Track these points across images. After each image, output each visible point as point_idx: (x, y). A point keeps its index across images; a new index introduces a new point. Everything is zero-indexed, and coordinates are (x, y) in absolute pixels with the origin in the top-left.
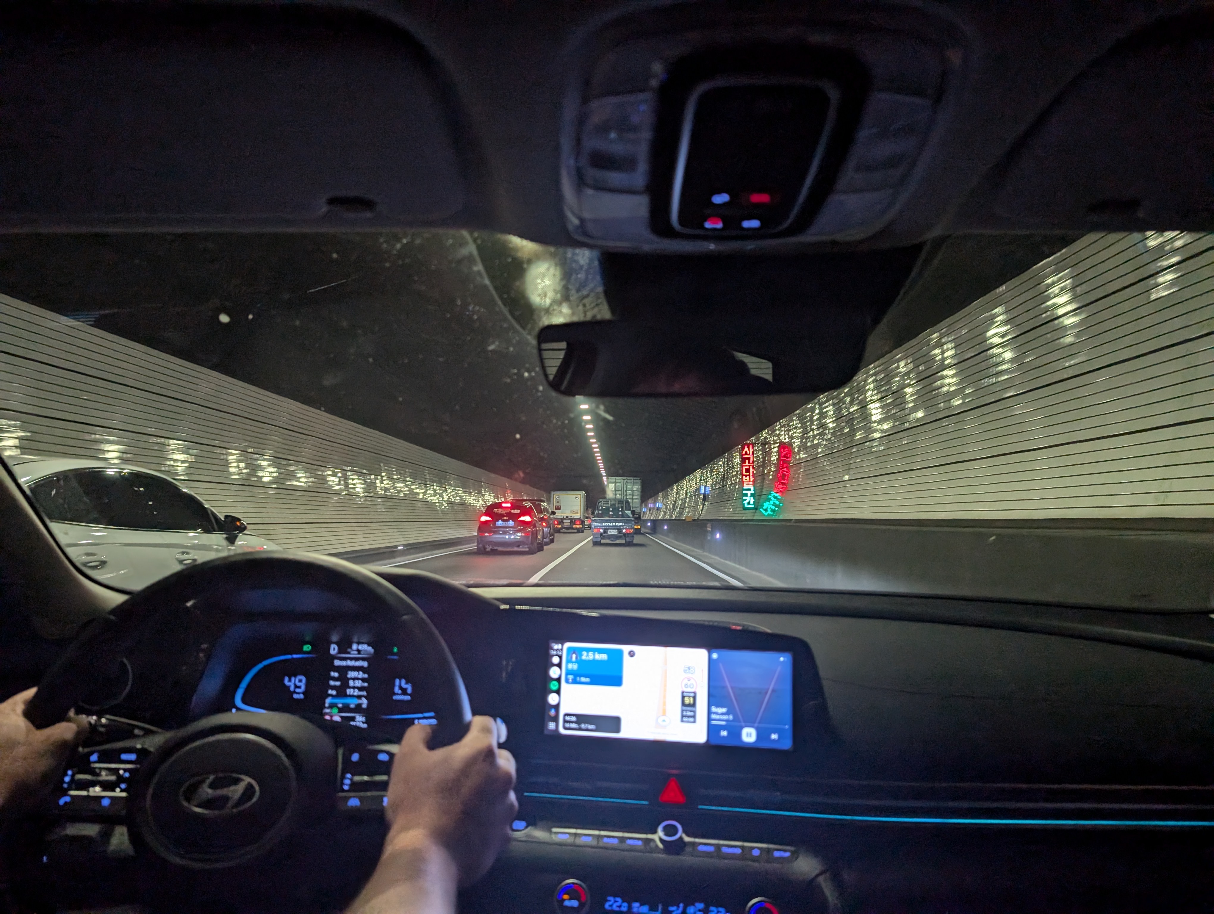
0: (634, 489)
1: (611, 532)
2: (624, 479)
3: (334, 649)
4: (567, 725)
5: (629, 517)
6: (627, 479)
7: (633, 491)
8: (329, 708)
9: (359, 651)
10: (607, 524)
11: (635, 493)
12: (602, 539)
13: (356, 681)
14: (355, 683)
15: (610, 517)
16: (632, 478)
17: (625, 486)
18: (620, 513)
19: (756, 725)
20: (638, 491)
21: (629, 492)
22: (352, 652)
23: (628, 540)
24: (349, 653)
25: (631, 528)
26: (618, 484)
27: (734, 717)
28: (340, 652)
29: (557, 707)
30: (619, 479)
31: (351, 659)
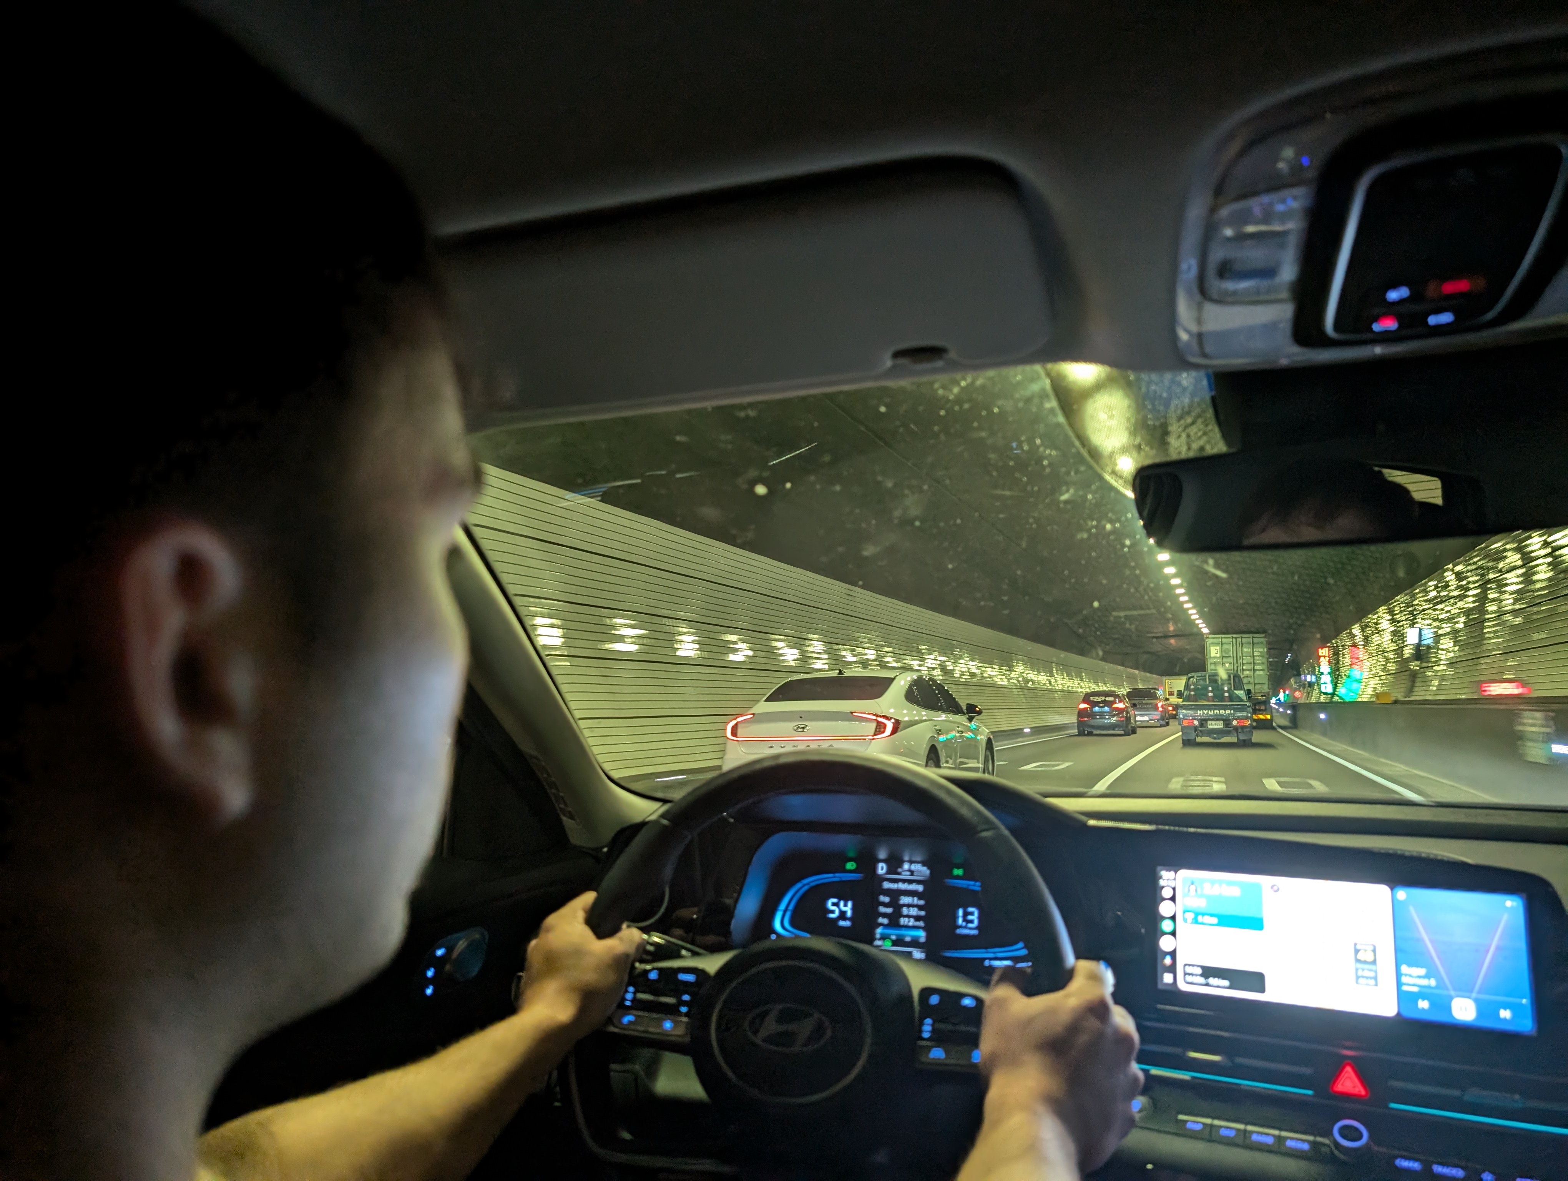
0: (1256, 654)
1: (1212, 725)
2: (1236, 638)
3: (882, 869)
4: (1189, 979)
5: (1242, 700)
6: (1242, 638)
7: (1254, 656)
8: (880, 939)
9: (912, 873)
10: (1206, 712)
11: (1258, 660)
12: (1197, 735)
13: (911, 909)
14: (909, 911)
15: (1208, 701)
16: (1251, 635)
17: (1239, 648)
18: (1226, 694)
19: (1474, 995)
20: (1262, 656)
21: (1248, 659)
22: (903, 873)
23: (1242, 737)
24: (899, 874)
25: (1247, 718)
26: (1225, 647)
27: (1437, 981)
28: (889, 872)
29: (1173, 954)
30: (1227, 639)
31: (904, 881)
